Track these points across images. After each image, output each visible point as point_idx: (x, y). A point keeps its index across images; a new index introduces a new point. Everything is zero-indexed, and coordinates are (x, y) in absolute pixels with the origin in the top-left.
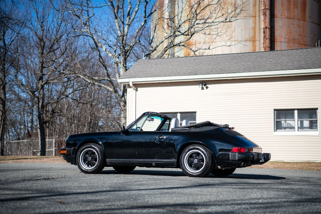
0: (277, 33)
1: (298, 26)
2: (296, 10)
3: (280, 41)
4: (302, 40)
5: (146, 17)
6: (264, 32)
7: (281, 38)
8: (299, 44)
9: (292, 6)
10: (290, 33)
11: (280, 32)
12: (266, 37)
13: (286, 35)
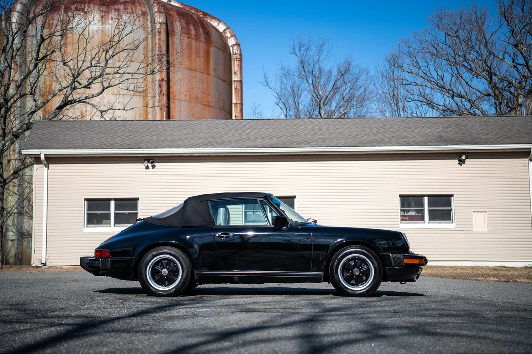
0: (176, 88)
1: (201, 81)
2: (198, 59)
3: (179, 99)
4: (206, 100)
5: (39, 59)
6: (160, 86)
7: (180, 95)
8: (202, 104)
9: (193, 54)
10: (192, 89)
11: (180, 86)
12: (162, 93)
13: (186, 91)
